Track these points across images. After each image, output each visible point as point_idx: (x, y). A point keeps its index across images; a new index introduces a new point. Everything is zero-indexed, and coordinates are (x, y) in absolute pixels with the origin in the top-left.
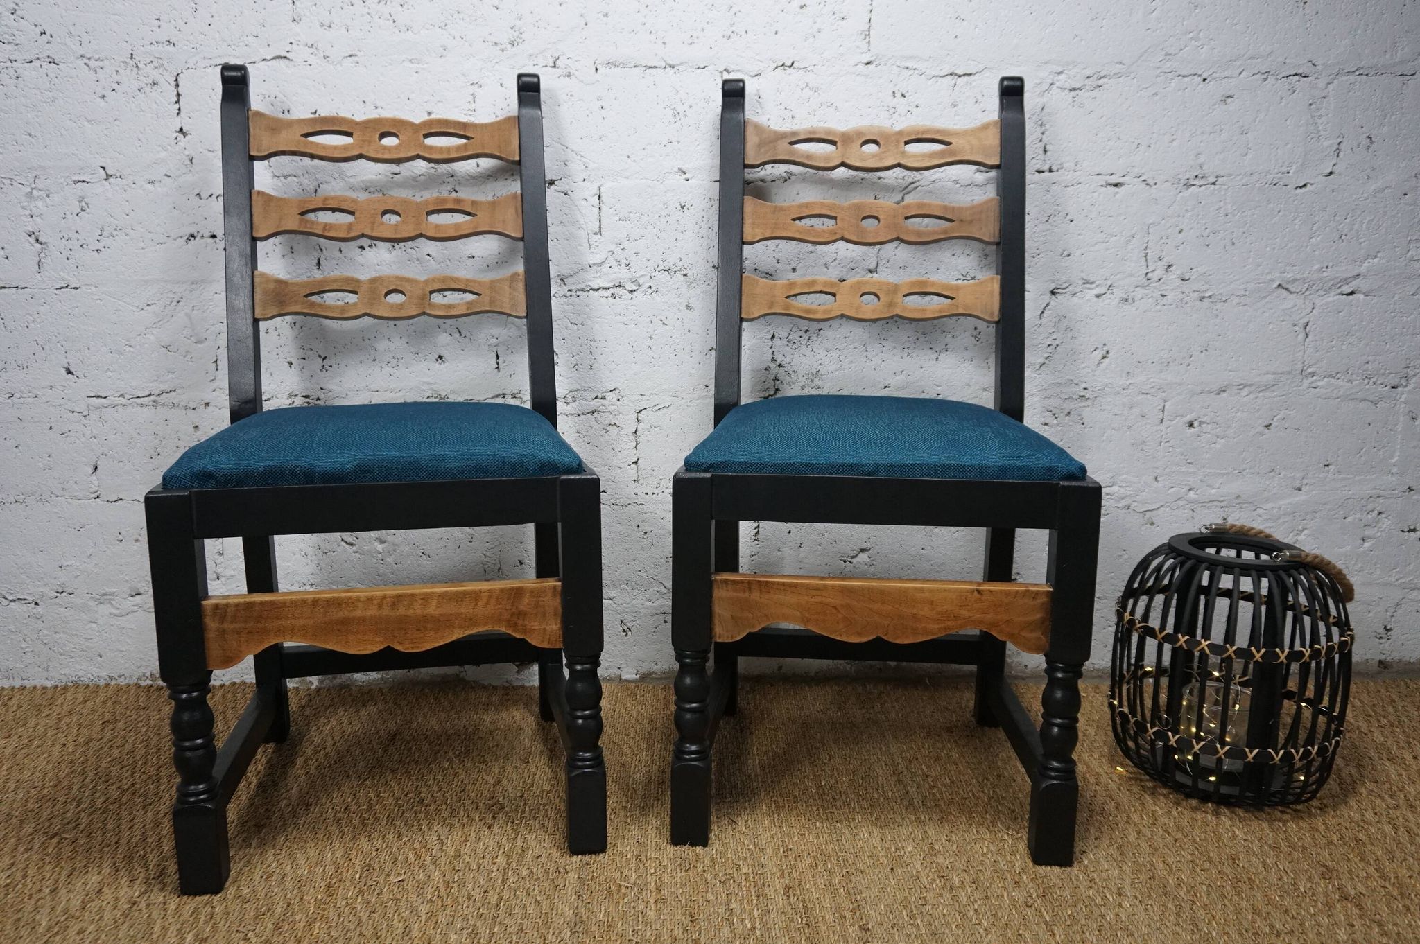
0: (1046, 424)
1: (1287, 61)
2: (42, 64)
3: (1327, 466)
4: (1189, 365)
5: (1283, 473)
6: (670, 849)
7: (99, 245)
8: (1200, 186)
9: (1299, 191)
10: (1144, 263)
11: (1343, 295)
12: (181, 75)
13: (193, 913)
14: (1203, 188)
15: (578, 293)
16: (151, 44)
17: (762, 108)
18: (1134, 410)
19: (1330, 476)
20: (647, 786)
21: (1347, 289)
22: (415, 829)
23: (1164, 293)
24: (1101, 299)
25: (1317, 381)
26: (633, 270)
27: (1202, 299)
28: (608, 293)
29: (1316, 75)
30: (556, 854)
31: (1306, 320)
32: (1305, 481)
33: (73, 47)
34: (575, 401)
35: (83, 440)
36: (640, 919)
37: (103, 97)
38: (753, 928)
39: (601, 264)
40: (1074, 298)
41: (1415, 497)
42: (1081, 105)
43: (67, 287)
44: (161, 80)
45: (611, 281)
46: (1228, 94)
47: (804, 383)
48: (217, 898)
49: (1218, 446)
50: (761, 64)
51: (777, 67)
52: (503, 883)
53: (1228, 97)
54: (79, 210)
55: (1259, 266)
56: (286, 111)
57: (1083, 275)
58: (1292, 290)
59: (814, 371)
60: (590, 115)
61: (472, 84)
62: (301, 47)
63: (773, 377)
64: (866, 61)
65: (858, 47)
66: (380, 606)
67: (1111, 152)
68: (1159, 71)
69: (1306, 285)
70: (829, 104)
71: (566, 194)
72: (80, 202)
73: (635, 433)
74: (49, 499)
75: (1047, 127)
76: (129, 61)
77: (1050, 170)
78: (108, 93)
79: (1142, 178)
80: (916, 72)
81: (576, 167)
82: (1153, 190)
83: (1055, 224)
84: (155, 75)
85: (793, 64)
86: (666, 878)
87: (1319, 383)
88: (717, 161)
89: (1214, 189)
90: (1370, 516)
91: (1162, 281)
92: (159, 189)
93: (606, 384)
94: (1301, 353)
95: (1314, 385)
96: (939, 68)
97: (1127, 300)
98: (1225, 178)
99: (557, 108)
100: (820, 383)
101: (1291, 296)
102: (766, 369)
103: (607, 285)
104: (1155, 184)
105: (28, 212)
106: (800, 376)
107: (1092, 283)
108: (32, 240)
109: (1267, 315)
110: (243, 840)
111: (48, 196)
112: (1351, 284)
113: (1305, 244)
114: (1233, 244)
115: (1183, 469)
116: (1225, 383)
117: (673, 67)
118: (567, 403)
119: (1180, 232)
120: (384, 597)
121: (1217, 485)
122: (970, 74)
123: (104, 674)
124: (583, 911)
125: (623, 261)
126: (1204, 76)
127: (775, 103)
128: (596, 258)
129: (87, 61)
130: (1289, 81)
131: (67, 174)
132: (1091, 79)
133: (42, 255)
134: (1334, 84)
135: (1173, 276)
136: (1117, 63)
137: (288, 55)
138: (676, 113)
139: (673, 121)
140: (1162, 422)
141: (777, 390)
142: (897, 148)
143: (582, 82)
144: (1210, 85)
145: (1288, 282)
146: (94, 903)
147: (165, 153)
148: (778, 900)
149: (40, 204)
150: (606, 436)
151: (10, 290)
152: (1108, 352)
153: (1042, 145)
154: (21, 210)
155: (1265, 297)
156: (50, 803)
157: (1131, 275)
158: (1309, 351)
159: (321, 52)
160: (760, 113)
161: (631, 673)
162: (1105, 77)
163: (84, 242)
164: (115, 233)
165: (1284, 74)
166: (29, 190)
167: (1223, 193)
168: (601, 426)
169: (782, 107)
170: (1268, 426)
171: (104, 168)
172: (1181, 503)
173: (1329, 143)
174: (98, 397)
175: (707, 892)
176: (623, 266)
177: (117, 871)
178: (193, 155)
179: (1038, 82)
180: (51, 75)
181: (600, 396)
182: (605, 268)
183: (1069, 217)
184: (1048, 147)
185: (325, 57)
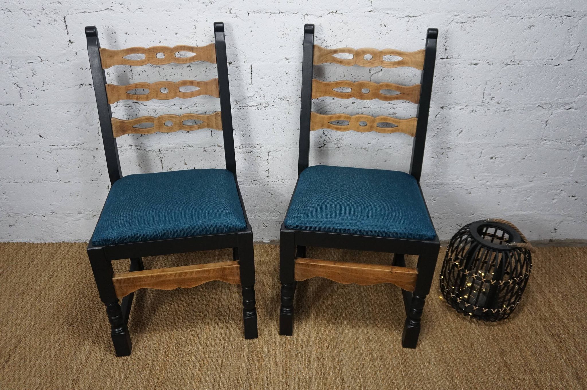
0: (433, 158)
1: (562, 10)
2: (5, 12)
3: (544, 173)
4: (495, 136)
5: (526, 176)
6: (279, 337)
7: (44, 88)
8: (512, 65)
9: (556, 67)
10: (482, 96)
11: (565, 109)
12: (66, 17)
13: (122, 365)
14: (513, 66)
15: (243, 107)
16: (51, 3)
17: (322, 31)
18: (469, 153)
19: (545, 177)
20: (272, 303)
21: (568, 107)
22: (192, 324)
23: (489, 108)
24: (462, 110)
25: (547, 142)
26: (266, 99)
27: (504, 111)
28: (256, 108)
29: (574, 16)
30: (241, 338)
31: (547, 119)
32: (534, 179)
33: (17, 4)
34: (243, 148)
35: (51, 161)
36: (269, 372)
37: (34, 26)
38: (305, 378)
39: (252, 97)
40: (451, 110)
41: (577, 185)
42: (465, 30)
43: (34, 104)
44: (57, 19)
45: (257, 103)
46: (532, 25)
47: (335, 142)
48: (129, 358)
49: (501, 166)
50: (323, 12)
51: (329, 13)
52: (223, 353)
53: (531, 26)
54: (33, 74)
55: (531, 98)
56: (114, 33)
57: (455, 101)
58: (544, 107)
59: (340, 138)
60: (246, 34)
61: (194, 21)
62: (117, 4)
63: (323, 140)
64: (369, 11)
65: (366, 4)
66: (175, 276)
67: (475, 51)
68: (502, 14)
69: (550, 106)
70: (351, 30)
71: (237, 68)
72: (32, 71)
73: (268, 159)
74: (42, 181)
75: (448, 39)
76: (42, 10)
77: (447, 58)
78: (36, 25)
79: (487, 62)
80: (392, 15)
81: (241, 57)
82: (491, 66)
83: (446, 81)
84: (55, 17)
85: (336, 11)
86: (277, 352)
87: (548, 143)
88: (302, 55)
89: (518, 67)
90: (558, 191)
91: (489, 104)
92: (65, 66)
93: (256, 142)
94: (542, 132)
95: (545, 144)
96: (402, 14)
97: (472, 111)
98: (524, 62)
99: (232, 31)
100: (342, 142)
101: (543, 110)
102: (320, 137)
103: (256, 105)
104: (492, 64)
105: (11, 75)
106: (334, 140)
107: (459, 104)
108: (15, 86)
109: (531, 117)
110: (135, 329)
111: (19, 68)
112: (570, 105)
113: (553, 89)
114: (522, 89)
115: (486, 174)
116: (509, 143)
117: (283, 13)
118: (240, 149)
119: (500, 84)
120: (176, 274)
121: (499, 180)
122: (416, 16)
123: (73, 239)
124: (250, 367)
125: (262, 95)
126: (522, 17)
127: (328, 29)
128: (250, 94)
129: (24, 11)
130: (561, 19)
131: (25, 60)
132: (471, 18)
133: (21, 92)
134: (582, 20)
135: (494, 102)
136: (483, 11)
137: (112, 8)
138: (284, 34)
139: (283, 37)
140: (480, 157)
141: (325, 144)
142: (379, 59)
143: (242, 20)
144: (524, 21)
145: (543, 104)
146: (89, 359)
147: (65, 51)
148: (315, 364)
149: (16, 71)
150: (256, 161)
151: (11, 106)
152: (462, 131)
153: (445, 47)
154: (9, 74)
155: (532, 110)
156: (66, 307)
157: (476, 101)
158: (546, 131)
159: (126, 7)
160: (321, 33)
161: (267, 240)
162: (477, 17)
163: (37, 87)
164: (49, 83)
165: (559, 16)
166: (10, 66)
167: (521, 68)
168: (254, 157)
169: (331, 31)
170: (523, 159)
171: (40, 57)
172: (483, 186)
173: (573, 46)
174: (54, 146)
175: (291, 359)
176: (262, 97)
177: (94, 343)
178: (77, 51)
179: (446, 20)
180: (10, 17)
181: (253, 146)
182: (254, 98)
183: (453, 78)
184: (447, 48)
185: (128, 9)
